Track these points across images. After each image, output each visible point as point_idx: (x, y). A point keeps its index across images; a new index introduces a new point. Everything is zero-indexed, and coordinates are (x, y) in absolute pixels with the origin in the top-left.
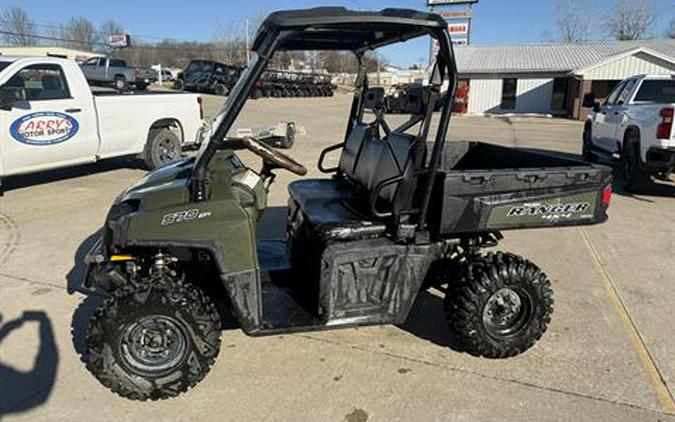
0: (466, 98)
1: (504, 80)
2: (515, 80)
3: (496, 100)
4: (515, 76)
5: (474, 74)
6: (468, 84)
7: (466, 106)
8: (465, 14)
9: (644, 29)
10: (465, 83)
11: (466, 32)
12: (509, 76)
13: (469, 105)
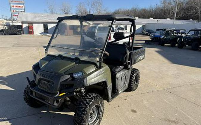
0: (33, 30)
1: (44, 24)
2: (47, 24)
3: (42, 30)
4: (47, 23)
5: (34, 22)
6: (32, 25)
7: (33, 32)
8: (22, 2)
9: (70, 11)
10: (31, 25)
11: (23, 8)
12: (45, 23)
13: (34, 32)
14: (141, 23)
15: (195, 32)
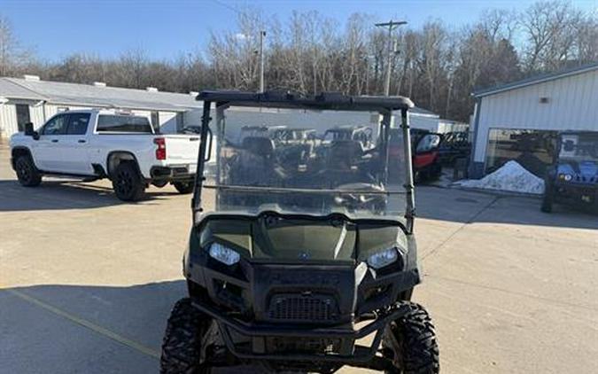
14: (169, 106)
15: (335, 136)
